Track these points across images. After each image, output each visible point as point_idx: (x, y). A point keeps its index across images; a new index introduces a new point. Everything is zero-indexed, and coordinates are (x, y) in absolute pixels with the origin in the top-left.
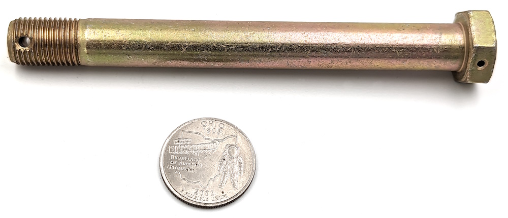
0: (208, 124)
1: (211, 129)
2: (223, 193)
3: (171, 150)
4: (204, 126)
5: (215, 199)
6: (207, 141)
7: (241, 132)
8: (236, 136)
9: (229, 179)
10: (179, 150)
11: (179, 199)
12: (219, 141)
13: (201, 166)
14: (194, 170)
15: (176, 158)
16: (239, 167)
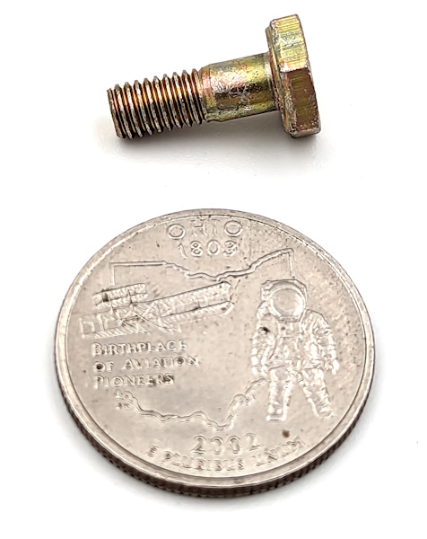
0: (188, 230)
1: (202, 244)
3: (87, 329)
4: (176, 238)
5: (265, 459)
7: (299, 236)
8: (287, 251)
12: (235, 277)
13: (196, 363)
14: (176, 377)
15: (108, 352)
16: (320, 347)
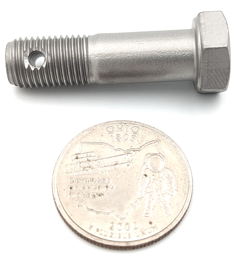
0: (116, 129)
1: (121, 136)
2: (151, 223)
3: (67, 171)
5: (140, 234)
6: (118, 153)
7: (164, 135)
8: (158, 141)
12: (134, 151)
13: (114, 189)
15: (76, 182)
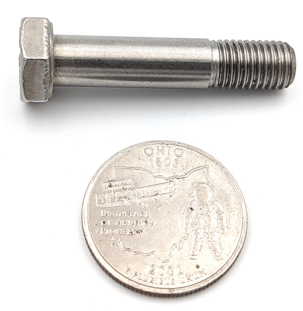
0: (155, 151)
1: (162, 160)
2: (198, 267)
3: (100, 201)
4: (149, 155)
6: (159, 180)
7: (212, 160)
8: (206, 167)
9: (205, 241)
10: (113, 200)
11: (124, 285)
12: (178, 179)
13: (154, 224)
14: (143, 232)
15: (109, 215)
16: (219, 221)
